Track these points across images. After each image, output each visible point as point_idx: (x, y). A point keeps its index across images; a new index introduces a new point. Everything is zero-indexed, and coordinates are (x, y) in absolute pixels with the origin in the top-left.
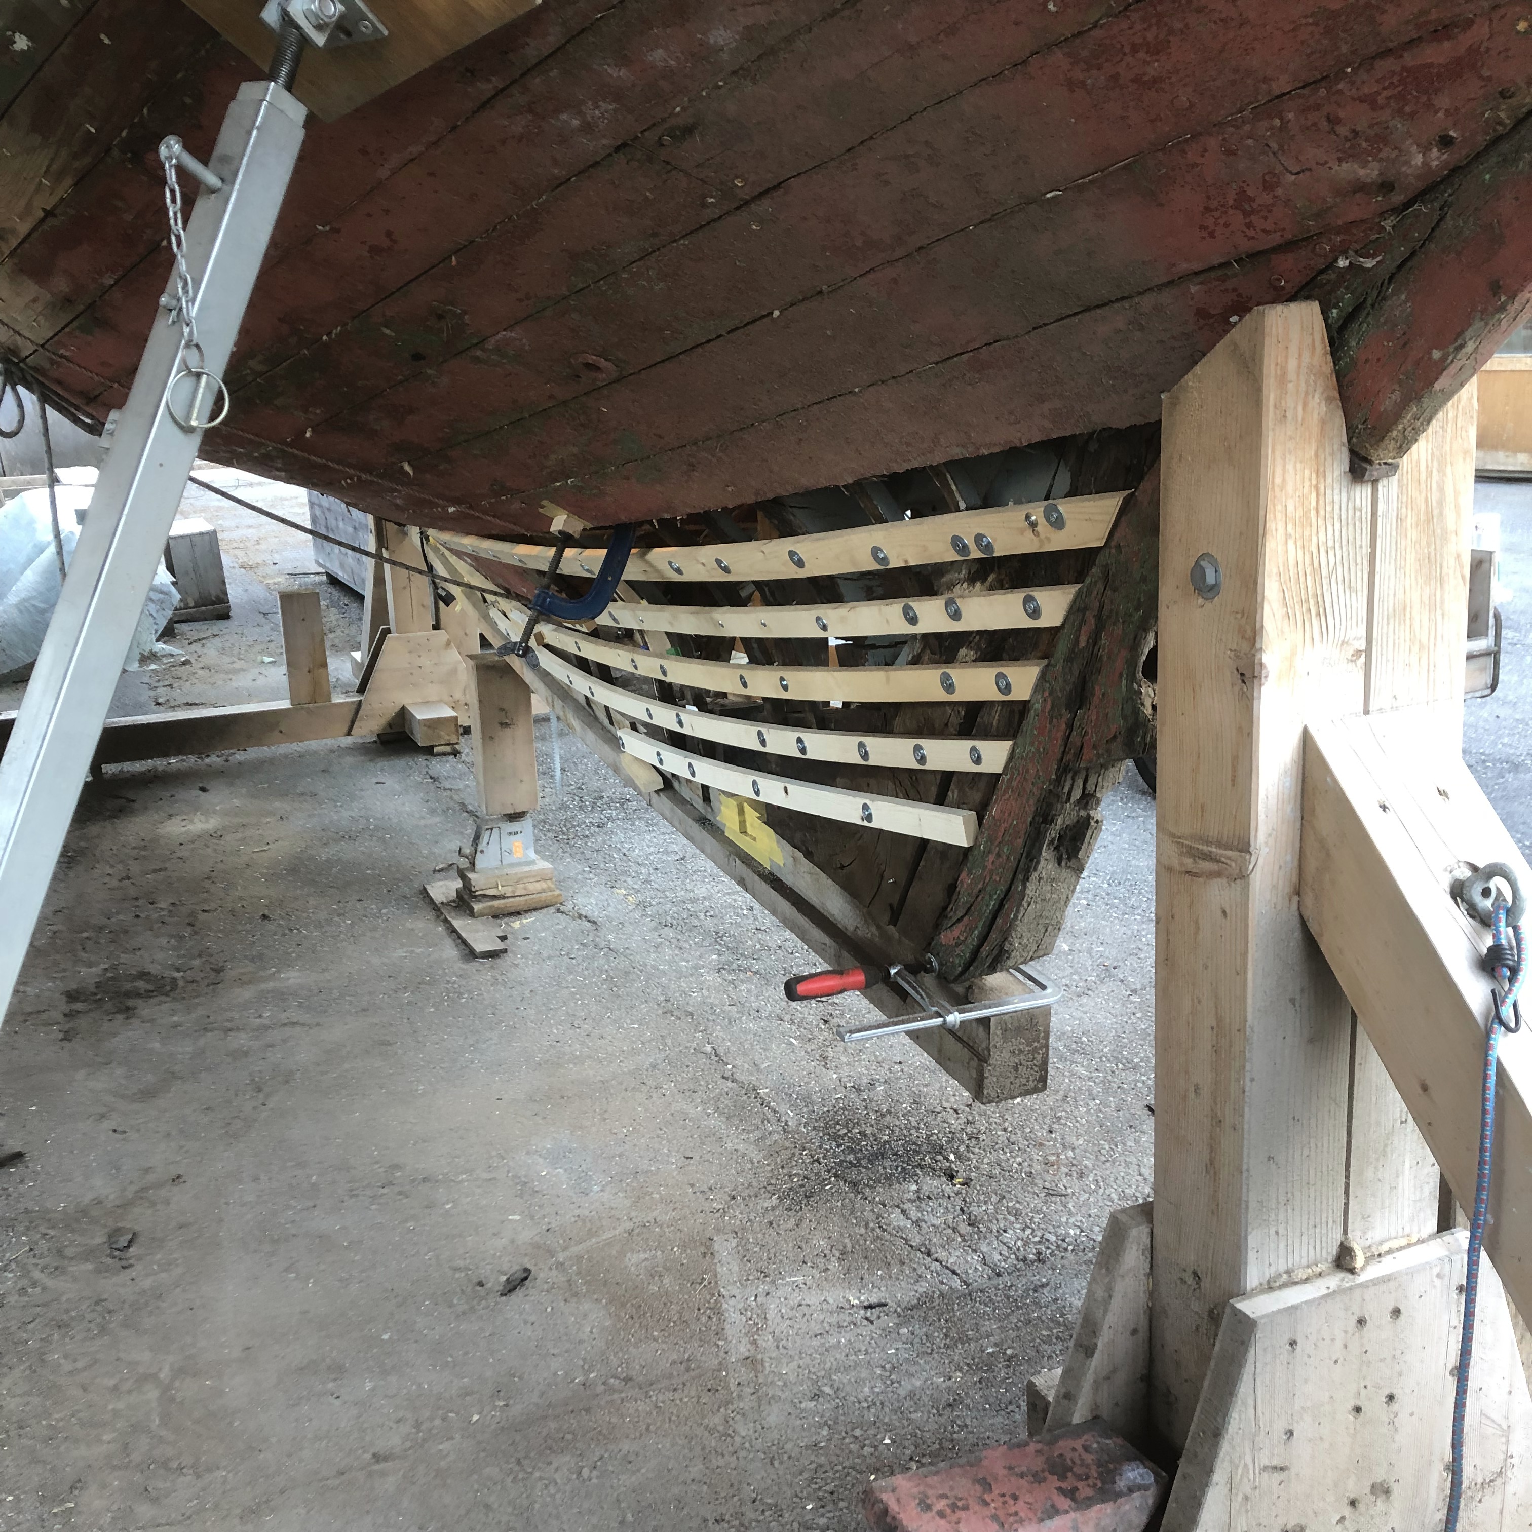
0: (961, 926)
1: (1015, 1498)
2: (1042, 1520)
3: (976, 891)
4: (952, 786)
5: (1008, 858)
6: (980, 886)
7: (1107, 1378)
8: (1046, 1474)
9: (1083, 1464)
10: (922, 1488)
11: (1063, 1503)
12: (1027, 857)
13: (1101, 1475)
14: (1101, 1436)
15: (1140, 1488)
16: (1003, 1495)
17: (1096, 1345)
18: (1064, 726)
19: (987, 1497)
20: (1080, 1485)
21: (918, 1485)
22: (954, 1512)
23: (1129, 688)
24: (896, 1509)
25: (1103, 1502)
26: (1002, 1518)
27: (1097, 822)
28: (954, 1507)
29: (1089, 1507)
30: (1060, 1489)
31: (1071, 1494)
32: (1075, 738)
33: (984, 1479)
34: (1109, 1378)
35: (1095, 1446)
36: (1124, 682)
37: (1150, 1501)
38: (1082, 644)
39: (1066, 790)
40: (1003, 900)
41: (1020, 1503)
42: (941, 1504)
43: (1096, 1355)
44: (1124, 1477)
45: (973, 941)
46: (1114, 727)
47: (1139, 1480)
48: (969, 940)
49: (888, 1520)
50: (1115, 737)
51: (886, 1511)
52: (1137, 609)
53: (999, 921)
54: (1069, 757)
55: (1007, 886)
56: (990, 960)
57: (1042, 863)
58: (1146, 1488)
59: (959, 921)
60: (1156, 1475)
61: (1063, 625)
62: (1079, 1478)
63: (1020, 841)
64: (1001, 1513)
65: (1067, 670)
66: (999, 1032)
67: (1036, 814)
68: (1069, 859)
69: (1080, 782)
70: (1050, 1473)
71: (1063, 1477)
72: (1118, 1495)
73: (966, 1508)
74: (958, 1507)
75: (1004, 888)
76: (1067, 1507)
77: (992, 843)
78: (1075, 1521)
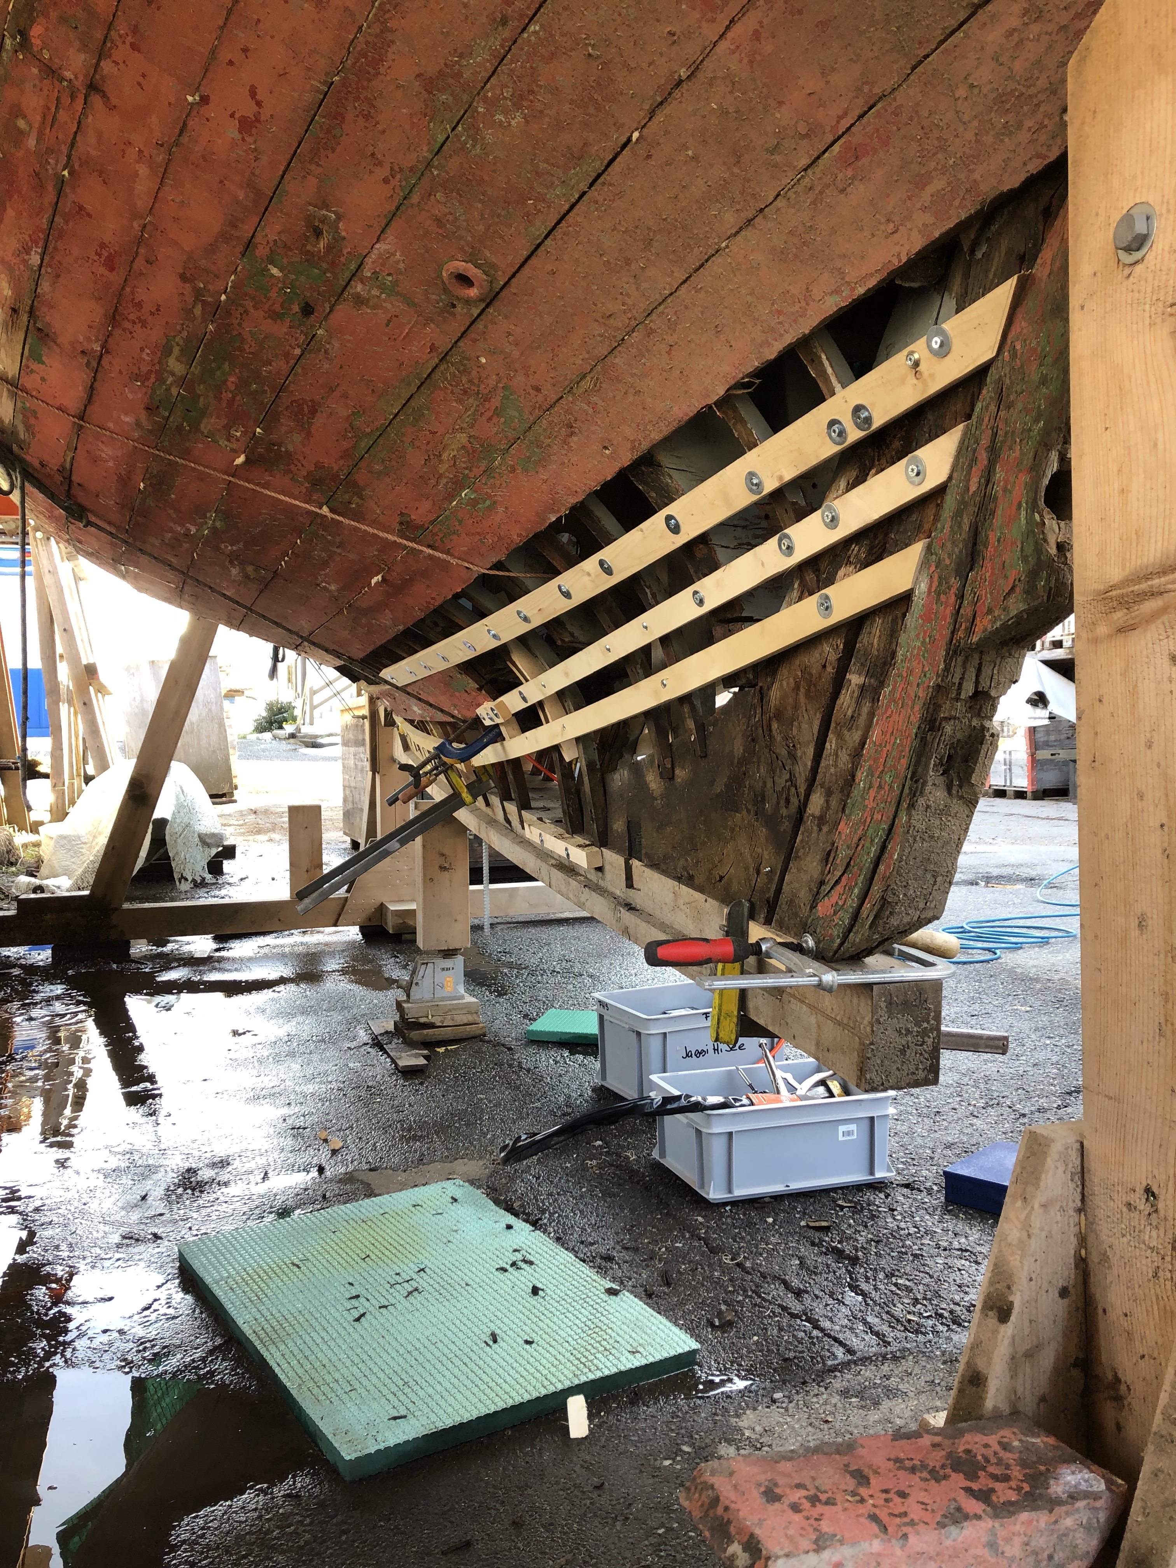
0: (839, 889)
1: (903, 1495)
2: (944, 1526)
3: (855, 840)
4: (830, 735)
5: (891, 787)
6: (860, 832)
7: (1029, 1355)
8: (948, 1471)
9: (1000, 1462)
10: (769, 1476)
11: (973, 1506)
12: (911, 779)
13: (1028, 1478)
14: (1026, 1435)
15: (1086, 1495)
16: (886, 1491)
17: (1012, 1303)
18: (953, 599)
19: (864, 1492)
20: (998, 1486)
21: (765, 1472)
22: (814, 1506)
23: (1030, 520)
24: (732, 1496)
25: (1035, 1509)
26: (885, 1519)
27: (993, 735)
28: (814, 1500)
29: (1012, 1514)
30: (968, 1490)
31: (984, 1496)
32: (966, 610)
33: (858, 1470)
34: (1032, 1356)
35: (1016, 1443)
36: (1023, 513)
37: (1102, 1516)
38: (973, 488)
39: (956, 680)
40: (885, 840)
41: (911, 1501)
42: (797, 1496)
43: (1013, 1318)
44: (1062, 1481)
45: (852, 902)
46: (1012, 575)
47: (1083, 1486)
48: (849, 902)
49: (720, 1511)
50: (1013, 589)
51: (716, 1501)
52: (1037, 421)
53: (882, 868)
54: (961, 634)
55: (890, 822)
56: (871, 918)
57: (929, 788)
58: (1096, 1496)
59: (837, 882)
60: (1109, 1483)
61: (950, 478)
62: (995, 1478)
63: (904, 762)
64: (883, 1515)
65: (956, 528)
66: (883, 1005)
67: (923, 720)
68: (960, 786)
69: (971, 674)
70: (954, 1471)
71: (972, 1476)
72: (1053, 1503)
73: (830, 1502)
74: (819, 1501)
75: (886, 826)
76: (979, 1512)
77: (872, 776)
78: (992, 1532)
